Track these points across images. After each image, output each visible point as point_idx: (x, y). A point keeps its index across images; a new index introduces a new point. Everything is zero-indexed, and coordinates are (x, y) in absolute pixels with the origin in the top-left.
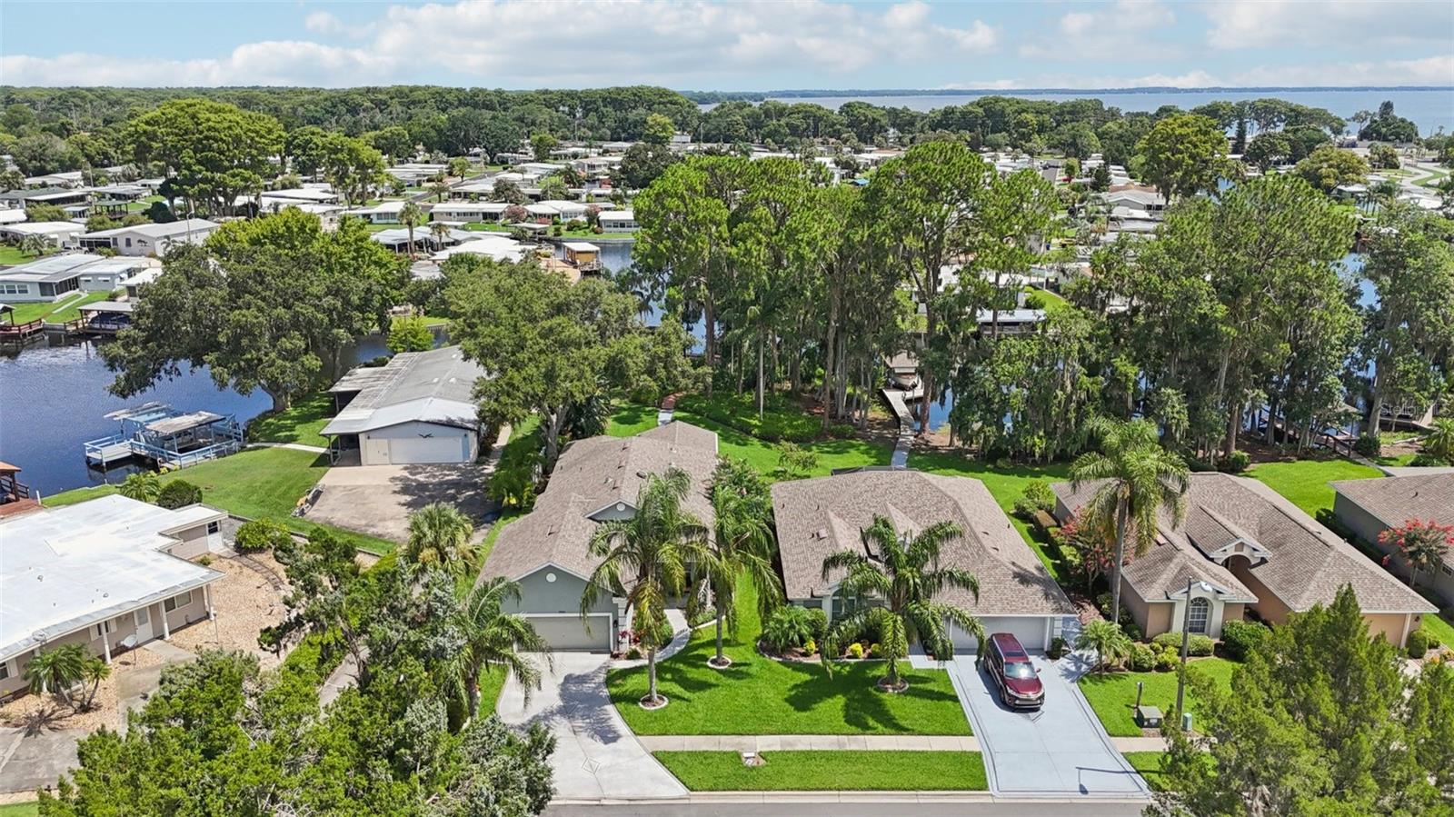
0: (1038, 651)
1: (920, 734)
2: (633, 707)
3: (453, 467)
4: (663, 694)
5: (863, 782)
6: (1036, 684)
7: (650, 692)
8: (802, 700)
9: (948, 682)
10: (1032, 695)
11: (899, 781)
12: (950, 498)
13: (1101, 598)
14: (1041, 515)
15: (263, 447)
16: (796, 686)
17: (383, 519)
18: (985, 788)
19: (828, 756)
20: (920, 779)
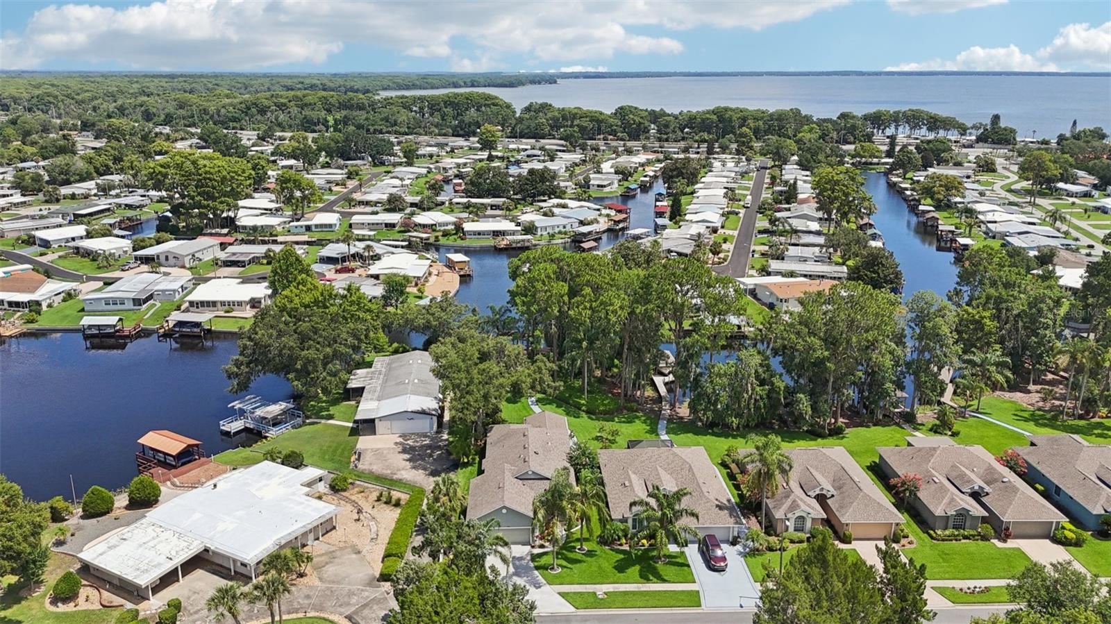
0: (727, 542)
1: (673, 582)
2: (545, 571)
3: (425, 436)
4: (559, 566)
5: (650, 604)
6: (724, 559)
7: (553, 564)
8: (621, 567)
9: (686, 558)
10: (722, 564)
11: (665, 603)
12: (688, 463)
13: (758, 513)
14: (733, 466)
15: (317, 423)
16: (618, 561)
17: (399, 470)
18: (700, 606)
19: (633, 593)
20: (673, 603)
